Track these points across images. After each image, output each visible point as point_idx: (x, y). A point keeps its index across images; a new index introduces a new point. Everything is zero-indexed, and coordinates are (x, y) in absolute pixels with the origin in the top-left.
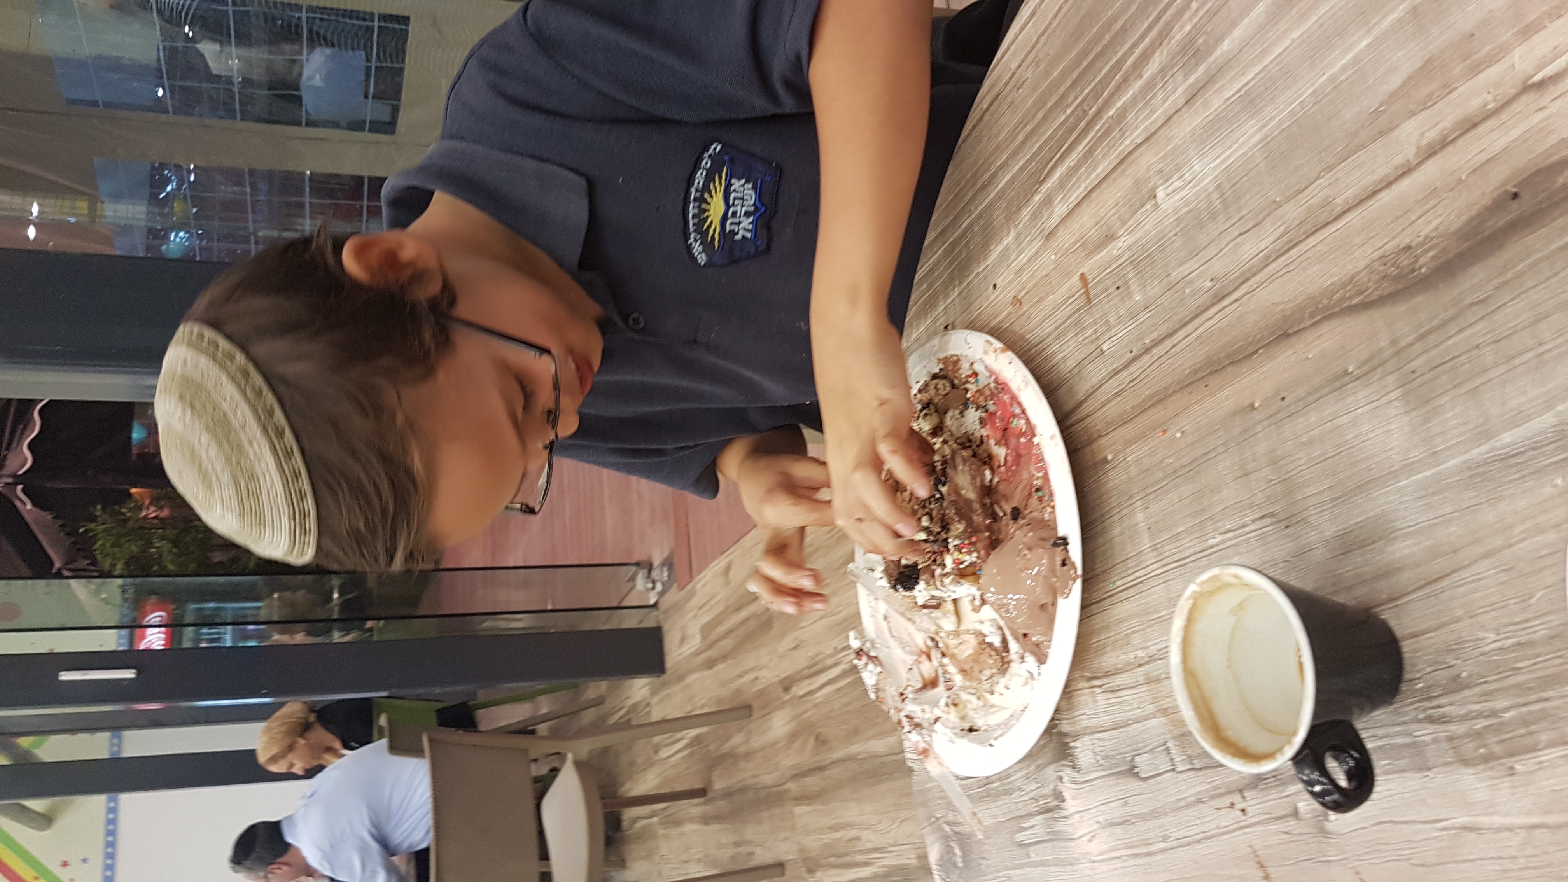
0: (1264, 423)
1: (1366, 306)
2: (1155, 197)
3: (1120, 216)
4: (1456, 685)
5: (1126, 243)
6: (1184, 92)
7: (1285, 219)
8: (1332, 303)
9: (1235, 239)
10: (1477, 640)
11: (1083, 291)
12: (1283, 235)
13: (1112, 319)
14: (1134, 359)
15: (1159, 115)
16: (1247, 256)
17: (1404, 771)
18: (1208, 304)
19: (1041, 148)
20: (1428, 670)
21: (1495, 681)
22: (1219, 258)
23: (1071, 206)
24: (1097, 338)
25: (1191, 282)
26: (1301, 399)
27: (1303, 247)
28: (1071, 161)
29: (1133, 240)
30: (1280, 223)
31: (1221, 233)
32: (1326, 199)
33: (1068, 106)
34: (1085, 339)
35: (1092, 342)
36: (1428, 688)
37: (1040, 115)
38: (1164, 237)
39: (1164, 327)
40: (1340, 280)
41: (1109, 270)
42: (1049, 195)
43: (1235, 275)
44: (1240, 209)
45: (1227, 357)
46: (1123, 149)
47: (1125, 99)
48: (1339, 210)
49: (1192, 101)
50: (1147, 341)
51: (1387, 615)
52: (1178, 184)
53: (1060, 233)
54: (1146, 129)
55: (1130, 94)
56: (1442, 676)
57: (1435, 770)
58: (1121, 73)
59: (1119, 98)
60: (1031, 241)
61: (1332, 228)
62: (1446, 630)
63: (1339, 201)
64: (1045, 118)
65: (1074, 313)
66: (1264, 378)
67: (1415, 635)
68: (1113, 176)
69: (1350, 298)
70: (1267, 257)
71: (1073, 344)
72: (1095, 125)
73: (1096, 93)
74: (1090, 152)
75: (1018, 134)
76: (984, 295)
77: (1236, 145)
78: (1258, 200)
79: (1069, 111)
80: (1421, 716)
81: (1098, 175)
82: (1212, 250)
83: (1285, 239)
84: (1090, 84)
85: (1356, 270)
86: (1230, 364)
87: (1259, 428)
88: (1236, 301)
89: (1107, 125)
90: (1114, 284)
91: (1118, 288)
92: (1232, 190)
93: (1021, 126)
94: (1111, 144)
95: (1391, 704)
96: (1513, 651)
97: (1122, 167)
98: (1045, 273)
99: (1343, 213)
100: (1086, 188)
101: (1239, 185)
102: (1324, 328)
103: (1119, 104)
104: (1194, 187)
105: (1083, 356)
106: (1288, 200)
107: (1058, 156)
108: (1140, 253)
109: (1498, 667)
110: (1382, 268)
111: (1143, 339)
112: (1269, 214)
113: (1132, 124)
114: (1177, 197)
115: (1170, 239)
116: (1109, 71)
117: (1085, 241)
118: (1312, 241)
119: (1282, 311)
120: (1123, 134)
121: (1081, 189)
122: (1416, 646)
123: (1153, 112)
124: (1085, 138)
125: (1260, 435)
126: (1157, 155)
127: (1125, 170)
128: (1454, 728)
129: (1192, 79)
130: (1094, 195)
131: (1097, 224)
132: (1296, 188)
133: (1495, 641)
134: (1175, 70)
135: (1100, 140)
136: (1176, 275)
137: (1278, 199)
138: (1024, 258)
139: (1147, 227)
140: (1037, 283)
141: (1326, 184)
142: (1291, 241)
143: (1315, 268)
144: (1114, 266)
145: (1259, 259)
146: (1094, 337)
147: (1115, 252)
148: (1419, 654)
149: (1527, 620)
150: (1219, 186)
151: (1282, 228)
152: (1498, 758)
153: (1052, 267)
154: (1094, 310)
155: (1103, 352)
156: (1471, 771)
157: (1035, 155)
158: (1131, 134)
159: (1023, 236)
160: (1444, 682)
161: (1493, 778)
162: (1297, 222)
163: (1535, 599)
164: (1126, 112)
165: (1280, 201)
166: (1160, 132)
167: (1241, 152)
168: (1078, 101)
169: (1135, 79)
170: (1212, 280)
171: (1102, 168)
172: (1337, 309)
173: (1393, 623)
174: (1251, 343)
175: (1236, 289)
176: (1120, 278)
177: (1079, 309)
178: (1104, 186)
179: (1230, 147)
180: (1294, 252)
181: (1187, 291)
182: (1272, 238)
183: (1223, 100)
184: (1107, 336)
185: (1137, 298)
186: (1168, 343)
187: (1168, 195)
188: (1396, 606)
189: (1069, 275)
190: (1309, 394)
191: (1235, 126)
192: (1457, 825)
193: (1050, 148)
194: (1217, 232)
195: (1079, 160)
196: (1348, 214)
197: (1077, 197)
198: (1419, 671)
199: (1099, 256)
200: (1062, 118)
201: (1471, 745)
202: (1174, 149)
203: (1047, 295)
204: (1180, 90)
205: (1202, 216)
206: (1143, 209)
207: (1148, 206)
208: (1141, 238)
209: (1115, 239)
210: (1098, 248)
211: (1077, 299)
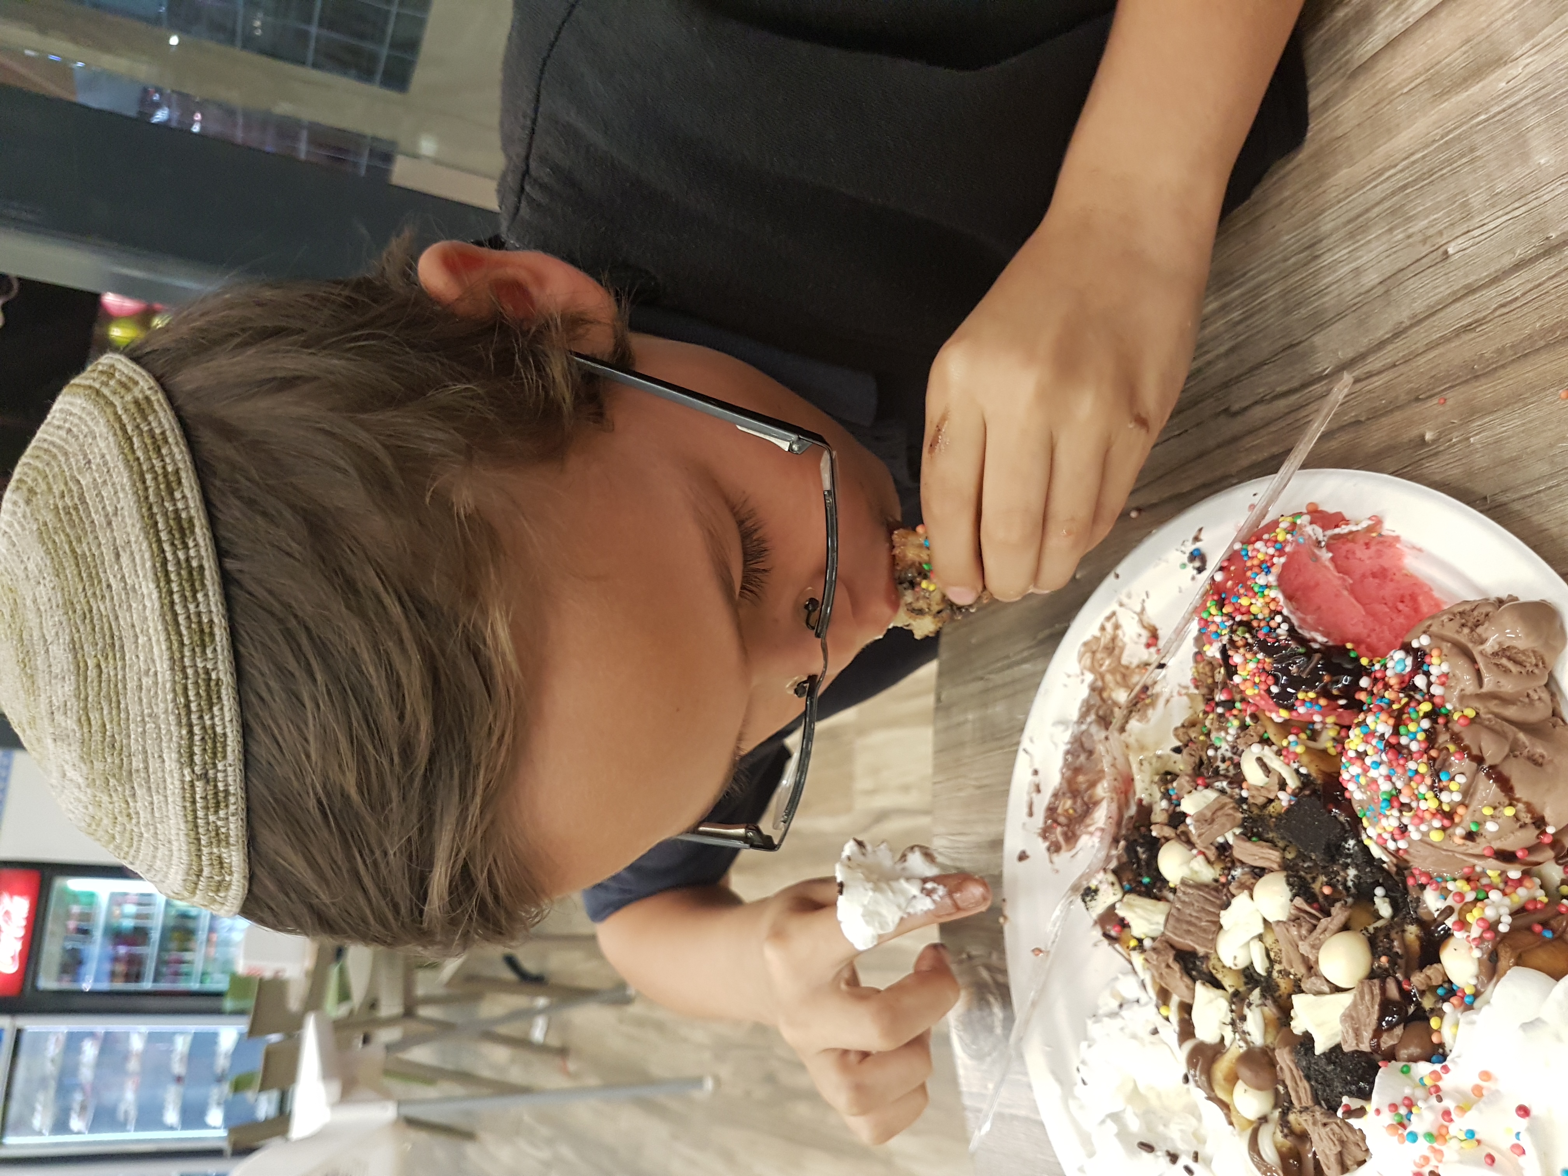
5: (1531, 68)
13: (1477, 200)
14: (1518, 266)
23: (1411, 20)
24: (1439, 233)
29: (1546, 61)
34: (1407, 238)
35: (1425, 240)
41: (1483, 117)
50: (1554, 235)
65: (1393, 194)
71: (1380, 246)
91: (1500, 146)
105: (1400, 265)
117: (1437, 73)
131: (1468, 41)
144: (1494, 111)
146: (1433, 230)
147: (1503, 84)
155: (1446, 255)
176: (1508, 129)
177: (1405, 187)
184: (1460, 231)
185: (1542, 161)
199: (1465, 95)
209: (1505, 63)
210: (1465, 80)
211: (1402, 171)
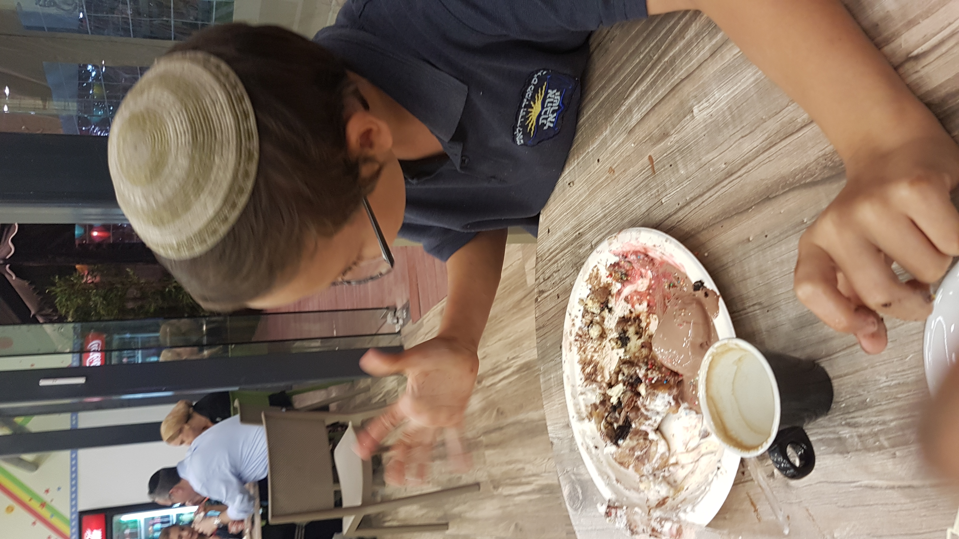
0: (756, 250)
1: (814, 184)
2: (692, 111)
3: (672, 123)
4: (864, 405)
5: (676, 138)
6: (710, 48)
7: (768, 130)
8: (795, 181)
9: (739, 139)
10: (875, 380)
11: (650, 166)
12: (766, 139)
13: (668, 184)
14: (680, 209)
15: (695, 62)
16: (746, 150)
17: (834, 453)
18: (723, 178)
19: (625, 78)
20: (848, 396)
21: (885, 404)
22: (729, 151)
23: (643, 115)
24: (659, 195)
25: (713, 164)
26: (776, 237)
27: (778, 146)
28: (643, 87)
29: (679, 137)
30: (765, 132)
31: (730, 136)
32: (791, 119)
33: (641, 53)
34: (652, 195)
35: (656, 197)
36: (847, 407)
37: (625, 58)
38: (697, 136)
39: (698, 190)
40: (800, 167)
41: (665, 155)
42: (630, 107)
43: (739, 161)
44: (741, 122)
45: (734, 209)
46: (674, 82)
47: (674, 51)
48: (799, 126)
49: (714, 55)
50: (688, 198)
51: (825, 364)
52: (706, 105)
53: (637, 130)
54: (687, 70)
55: (678, 48)
56: (856, 400)
57: (850, 454)
58: (672, 35)
59: (671, 50)
60: (620, 134)
61: (795, 136)
62: (857, 374)
63: (799, 120)
64: (627, 60)
65: (645, 179)
66: (756, 223)
67: (840, 377)
68: (668, 98)
69: (806, 178)
70: (757, 152)
71: (644, 198)
72: (657, 66)
73: (658, 47)
74: (654, 83)
75: (611, 69)
76: (592, 165)
77: (740, 84)
78: (752, 117)
79: (641, 57)
80: (843, 423)
81: (659, 97)
82: (725, 146)
83: (768, 141)
84: (654, 40)
85: (808, 162)
86: (735, 214)
87: (752, 253)
88: (739, 177)
89: (664, 67)
90: (669, 163)
91: (671, 166)
92: (737, 110)
93: (613, 64)
94: (667, 78)
95: (827, 415)
96: (896, 388)
97: (674, 92)
98: (628, 154)
99: (802, 128)
100: (652, 104)
101: (741, 107)
102: (791, 195)
103: (671, 54)
104: (715, 107)
105: (650, 205)
106: (770, 118)
107: (635, 83)
108: (684, 145)
109: (887, 397)
110: (824, 162)
111: (685, 197)
112: (758, 126)
113: (679, 67)
114: (705, 113)
115: (701, 137)
116: (665, 34)
117: (652, 136)
118: (784, 143)
119: (767, 184)
120: (673, 73)
121: (649, 105)
122: (841, 383)
123: (691, 60)
124: (651, 73)
125: (753, 257)
126: (694, 86)
127: (674, 95)
128: (861, 430)
129: (714, 42)
130: (656, 108)
131: (658, 126)
132: (775, 111)
133: (885, 382)
134: (704, 35)
135: (660, 75)
136: (704, 159)
137: (764, 117)
138: (615, 144)
139: (688, 130)
140: (624, 159)
141: (792, 109)
142: (772, 142)
143: (785, 160)
144: (668, 152)
145: (753, 153)
146: (657, 194)
147: (669, 143)
148: (843, 387)
149: (904, 371)
150: (729, 108)
151: (766, 135)
152: (886, 448)
153: (632, 151)
154: (657, 178)
155: (662, 203)
156: (872, 455)
157: (621, 82)
158: (678, 73)
159: (615, 131)
160: (856, 404)
161: (884, 459)
162: (775, 132)
163: (908, 358)
164: (675, 59)
165: (765, 118)
166: (696, 72)
167: (743, 88)
168: (647, 50)
169: (681, 40)
170: (725, 164)
171: (661, 93)
172: (798, 185)
173: (828, 370)
174: (748, 202)
175: (739, 170)
176: (672, 160)
177: (648, 177)
178: (662, 103)
179: (736, 84)
180: (773, 149)
181: (711, 169)
182: (760, 140)
183: (732, 56)
184: (664, 194)
185: (682, 172)
186: (700, 200)
187: (700, 111)
188: (831, 359)
189: (642, 156)
190: (781, 234)
191: (739, 71)
192: (863, 485)
193: (630, 78)
194: (729, 136)
195: (648, 87)
196: (805, 128)
197: (646, 110)
198: (842, 397)
199: (660, 146)
200: (638, 61)
201: (871, 441)
202: (703, 83)
203: (629, 168)
204: (707, 48)
205: (720, 125)
206: (686, 119)
207: (688, 117)
208: (684, 136)
209: (669, 136)
210: (659, 141)
211: (647, 171)
